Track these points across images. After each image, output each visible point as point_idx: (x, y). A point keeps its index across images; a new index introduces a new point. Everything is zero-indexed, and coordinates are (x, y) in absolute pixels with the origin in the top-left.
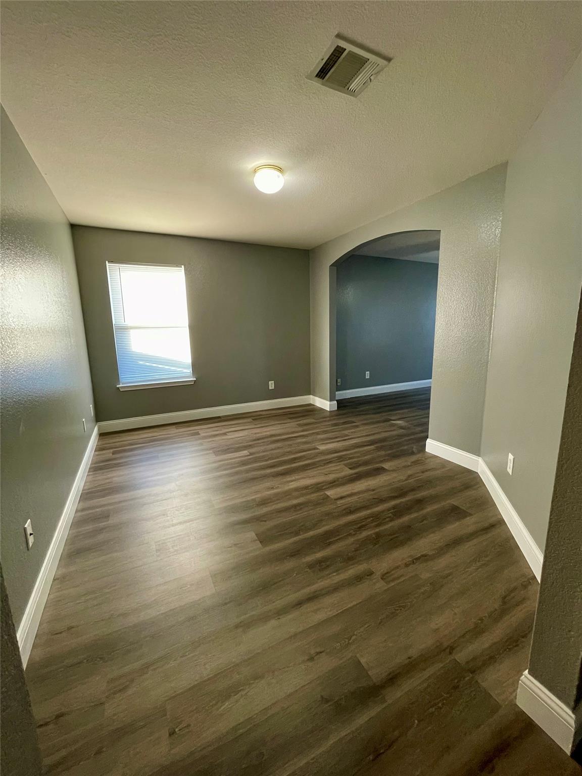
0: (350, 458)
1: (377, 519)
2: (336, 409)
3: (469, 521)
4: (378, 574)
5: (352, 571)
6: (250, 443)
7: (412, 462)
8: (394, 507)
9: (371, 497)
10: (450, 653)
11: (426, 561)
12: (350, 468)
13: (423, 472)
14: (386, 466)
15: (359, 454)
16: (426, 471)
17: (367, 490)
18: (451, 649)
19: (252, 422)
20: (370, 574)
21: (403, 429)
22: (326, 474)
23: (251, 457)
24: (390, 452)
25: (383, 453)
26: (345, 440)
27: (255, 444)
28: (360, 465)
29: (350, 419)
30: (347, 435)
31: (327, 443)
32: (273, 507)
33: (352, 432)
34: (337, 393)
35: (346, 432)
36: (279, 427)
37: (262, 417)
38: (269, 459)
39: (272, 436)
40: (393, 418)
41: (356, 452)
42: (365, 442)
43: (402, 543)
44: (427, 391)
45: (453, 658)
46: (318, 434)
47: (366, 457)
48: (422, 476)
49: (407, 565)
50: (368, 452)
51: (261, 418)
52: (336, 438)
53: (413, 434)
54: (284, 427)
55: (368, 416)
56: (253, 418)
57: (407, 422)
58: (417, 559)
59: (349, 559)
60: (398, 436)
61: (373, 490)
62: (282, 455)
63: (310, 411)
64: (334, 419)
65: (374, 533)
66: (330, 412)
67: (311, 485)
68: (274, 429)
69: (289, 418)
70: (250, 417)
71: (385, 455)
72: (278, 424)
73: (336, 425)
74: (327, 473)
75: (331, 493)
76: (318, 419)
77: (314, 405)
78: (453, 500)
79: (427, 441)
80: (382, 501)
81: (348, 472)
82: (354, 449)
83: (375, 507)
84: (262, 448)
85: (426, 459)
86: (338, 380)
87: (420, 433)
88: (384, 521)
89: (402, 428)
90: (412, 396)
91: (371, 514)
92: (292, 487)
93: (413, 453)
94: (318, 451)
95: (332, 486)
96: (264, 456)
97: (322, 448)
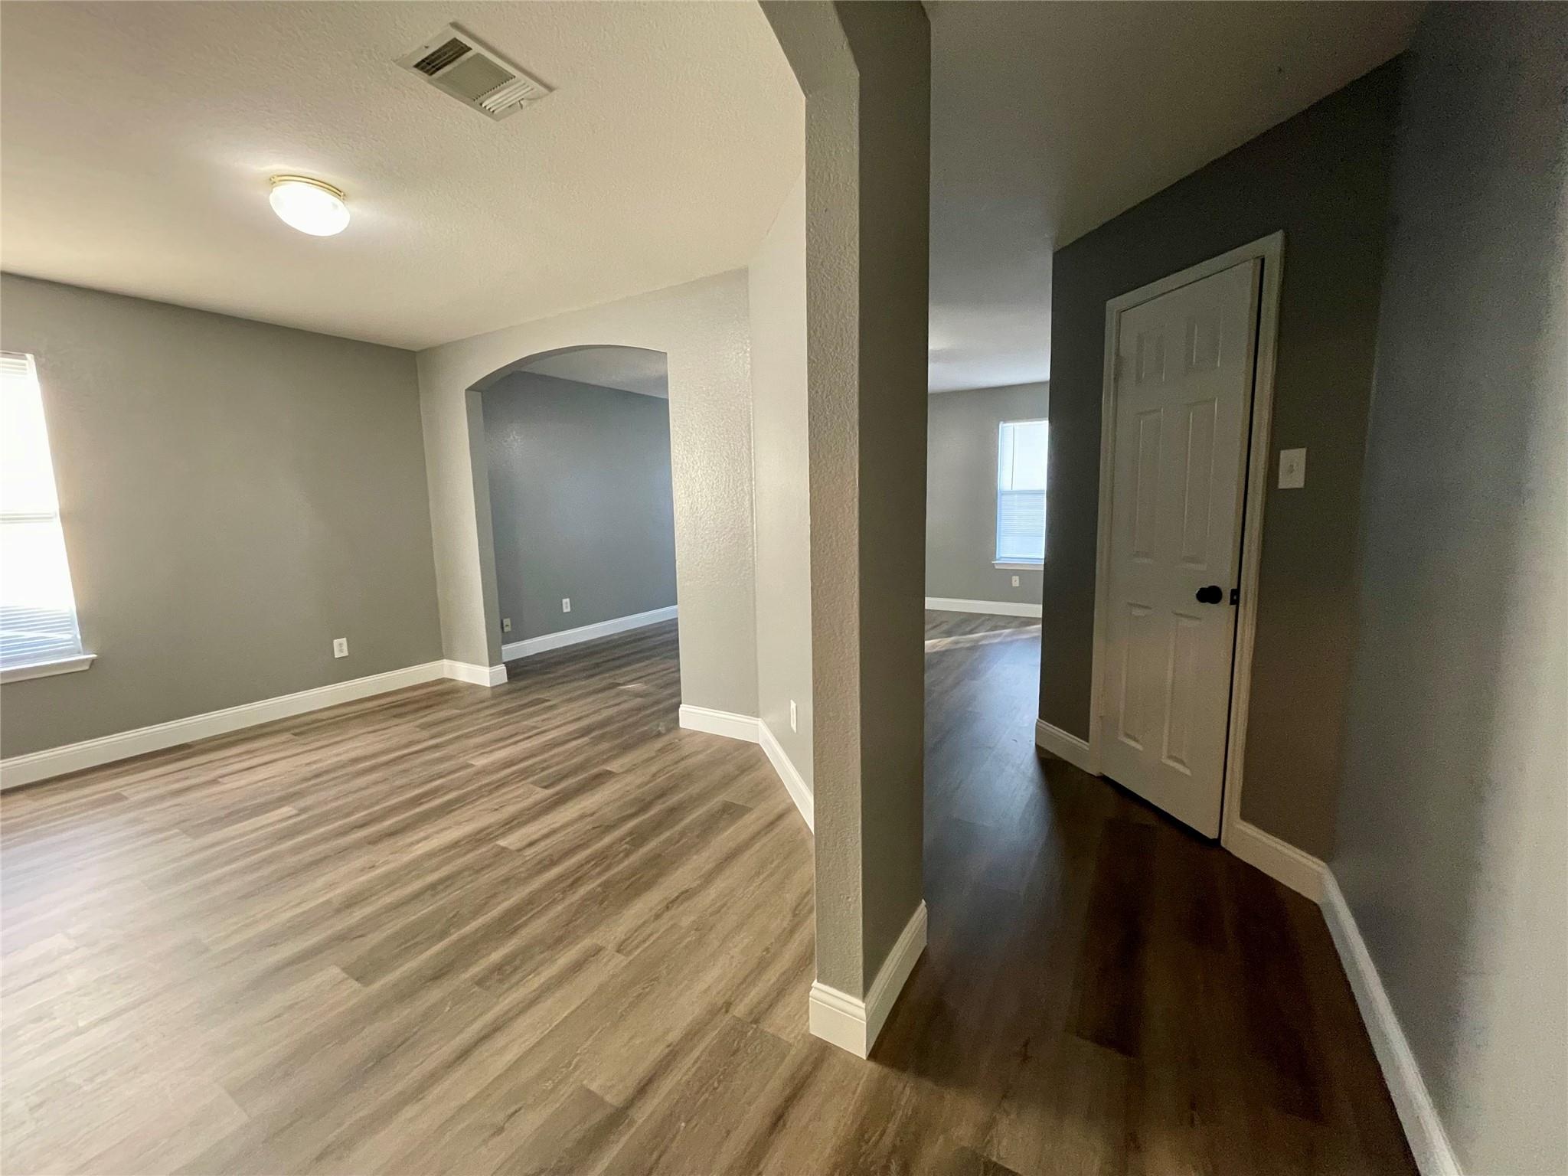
0: (543, 769)
1: (602, 859)
2: (506, 680)
3: (748, 818)
4: (611, 947)
5: (565, 958)
6: (297, 788)
7: (659, 750)
8: (630, 833)
9: (589, 827)
10: (727, 1012)
11: (687, 899)
12: (546, 787)
13: (676, 763)
14: (614, 766)
15: (561, 758)
16: (682, 759)
17: (582, 817)
18: (728, 1006)
19: (291, 740)
20: (598, 951)
21: (641, 697)
22: (496, 810)
23: (303, 817)
24: (619, 741)
25: (605, 746)
26: (530, 737)
27: (314, 785)
28: (565, 777)
29: (536, 696)
30: (535, 728)
31: (491, 751)
32: (380, 903)
33: (543, 720)
34: (504, 648)
35: (531, 722)
36: (371, 738)
37: (319, 724)
38: (356, 810)
39: (356, 761)
40: (621, 681)
41: (553, 756)
42: (570, 733)
43: (648, 886)
44: (672, 626)
45: (731, 1016)
46: (467, 736)
47: (575, 760)
48: (677, 768)
49: (658, 917)
50: (578, 750)
51: (318, 727)
52: (511, 736)
53: (657, 702)
54: (387, 736)
55: (576, 684)
56: (297, 731)
57: (646, 683)
58: (673, 901)
59: (557, 941)
60: (633, 710)
61: (592, 814)
62: (386, 797)
63: (443, 693)
64: (504, 701)
65: (599, 886)
66: (493, 688)
67: (465, 837)
68: (359, 744)
69: (395, 716)
70: (287, 730)
71: (612, 749)
72: (369, 733)
73: (507, 712)
74: (496, 807)
75: (507, 842)
76: (465, 708)
77: (454, 680)
78: (724, 794)
79: (680, 710)
80: (609, 828)
81: (541, 794)
82: (551, 749)
83: (597, 843)
84: (333, 792)
85: (680, 740)
86: (504, 620)
87: (669, 699)
88: (616, 860)
89: (637, 695)
90: (650, 637)
91: (590, 855)
92: (419, 852)
93: (659, 735)
94: (474, 769)
95: (510, 829)
96: (337, 809)
97: (480, 762)
